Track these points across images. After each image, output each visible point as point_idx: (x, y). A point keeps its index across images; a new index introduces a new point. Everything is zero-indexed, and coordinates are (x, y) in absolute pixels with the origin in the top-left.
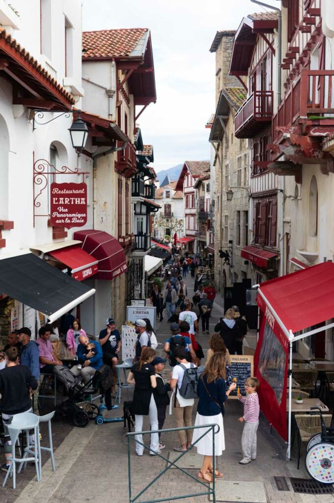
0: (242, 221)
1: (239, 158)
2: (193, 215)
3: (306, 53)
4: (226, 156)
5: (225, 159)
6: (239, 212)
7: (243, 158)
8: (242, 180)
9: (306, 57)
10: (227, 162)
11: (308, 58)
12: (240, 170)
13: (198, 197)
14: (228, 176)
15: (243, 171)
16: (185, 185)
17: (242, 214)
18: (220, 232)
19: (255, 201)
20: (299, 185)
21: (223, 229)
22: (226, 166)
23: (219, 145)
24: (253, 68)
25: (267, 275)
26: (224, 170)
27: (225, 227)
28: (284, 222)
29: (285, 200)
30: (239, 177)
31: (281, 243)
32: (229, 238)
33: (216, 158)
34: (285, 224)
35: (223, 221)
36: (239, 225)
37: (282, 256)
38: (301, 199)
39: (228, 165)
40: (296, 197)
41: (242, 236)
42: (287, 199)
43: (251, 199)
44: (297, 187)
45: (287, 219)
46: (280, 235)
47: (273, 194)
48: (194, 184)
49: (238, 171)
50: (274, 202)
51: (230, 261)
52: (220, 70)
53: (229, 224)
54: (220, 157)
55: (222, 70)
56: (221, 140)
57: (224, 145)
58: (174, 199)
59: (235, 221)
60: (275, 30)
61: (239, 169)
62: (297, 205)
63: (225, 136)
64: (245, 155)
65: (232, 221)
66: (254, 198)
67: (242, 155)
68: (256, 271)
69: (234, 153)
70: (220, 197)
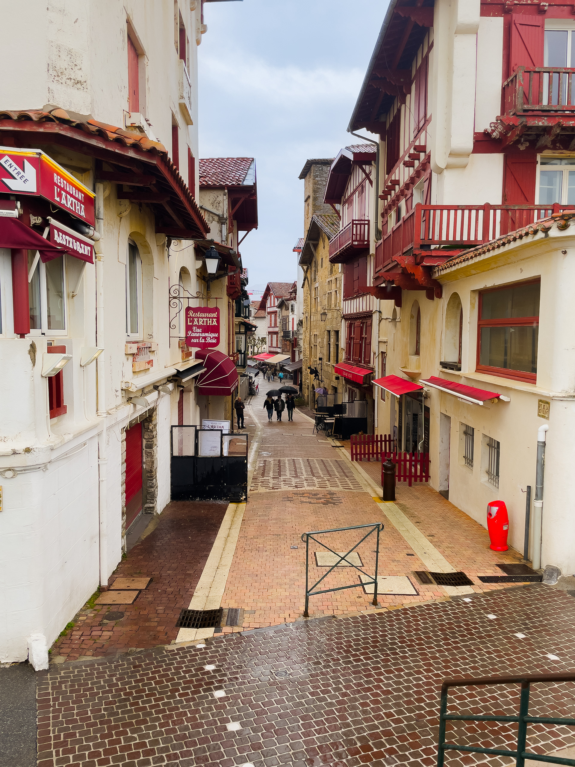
0: (332, 340)
1: (329, 282)
2: (276, 333)
3: (407, 186)
4: (315, 279)
5: (314, 281)
6: (329, 332)
7: (334, 281)
8: (333, 302)
9: (408, 189)
10: (317, 285)
11: (410, 191)
12: (331, 293)
13: (281, 316)
14: (317, 298)
15: (333, 293)
16: (268, 305)
17: (332, 333)
18: (309, 350)
19: (347, 322)
20: (398, 309)
21: (312, 347)
22: (315, 288)
23: (307, 269)
24: (347, 197)
25: (360, 390)
26: (313, 292)
27: (314, 345)
28: (379, 342)
29: (380, 321)
30: (330, 299)
31: (376, 360)
32: (319, 355)
33: (304, 280)
34: (380, 344)
35: (313, 339)
36: (329, 344)
37: (377, 372)
38: (400, 321)
39: (317, 287)
40: (394, 319)
41: (332, 354)
42: (383, 321)
43: (343, 320)
44: (395, 310)
45: (382, 339)
46: (374, 354)
47: (367, 316)
48: (276, 304)
49: (328, 293)
50: (369, 323)
51: (320, 377)
52: (309, 197)
53: (318, 343)
54: (309, 279)
55: (311, 197)
56: (310, 264)
57: (313, 269)
58: (256, 318)
59: (325, 340)
60: (373, 163)
61: (329, 292)
62: (396, 326)
63: (314, 260)
64: (336, 279)
65: (322, 340)
66: (346, 319)
67: (333, 278)
68: (348, 386)
69: (324, 276)
70: (309, 318)
